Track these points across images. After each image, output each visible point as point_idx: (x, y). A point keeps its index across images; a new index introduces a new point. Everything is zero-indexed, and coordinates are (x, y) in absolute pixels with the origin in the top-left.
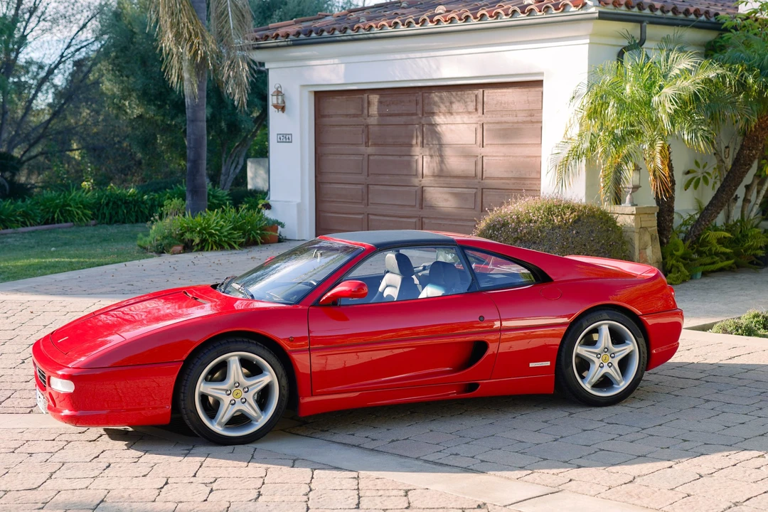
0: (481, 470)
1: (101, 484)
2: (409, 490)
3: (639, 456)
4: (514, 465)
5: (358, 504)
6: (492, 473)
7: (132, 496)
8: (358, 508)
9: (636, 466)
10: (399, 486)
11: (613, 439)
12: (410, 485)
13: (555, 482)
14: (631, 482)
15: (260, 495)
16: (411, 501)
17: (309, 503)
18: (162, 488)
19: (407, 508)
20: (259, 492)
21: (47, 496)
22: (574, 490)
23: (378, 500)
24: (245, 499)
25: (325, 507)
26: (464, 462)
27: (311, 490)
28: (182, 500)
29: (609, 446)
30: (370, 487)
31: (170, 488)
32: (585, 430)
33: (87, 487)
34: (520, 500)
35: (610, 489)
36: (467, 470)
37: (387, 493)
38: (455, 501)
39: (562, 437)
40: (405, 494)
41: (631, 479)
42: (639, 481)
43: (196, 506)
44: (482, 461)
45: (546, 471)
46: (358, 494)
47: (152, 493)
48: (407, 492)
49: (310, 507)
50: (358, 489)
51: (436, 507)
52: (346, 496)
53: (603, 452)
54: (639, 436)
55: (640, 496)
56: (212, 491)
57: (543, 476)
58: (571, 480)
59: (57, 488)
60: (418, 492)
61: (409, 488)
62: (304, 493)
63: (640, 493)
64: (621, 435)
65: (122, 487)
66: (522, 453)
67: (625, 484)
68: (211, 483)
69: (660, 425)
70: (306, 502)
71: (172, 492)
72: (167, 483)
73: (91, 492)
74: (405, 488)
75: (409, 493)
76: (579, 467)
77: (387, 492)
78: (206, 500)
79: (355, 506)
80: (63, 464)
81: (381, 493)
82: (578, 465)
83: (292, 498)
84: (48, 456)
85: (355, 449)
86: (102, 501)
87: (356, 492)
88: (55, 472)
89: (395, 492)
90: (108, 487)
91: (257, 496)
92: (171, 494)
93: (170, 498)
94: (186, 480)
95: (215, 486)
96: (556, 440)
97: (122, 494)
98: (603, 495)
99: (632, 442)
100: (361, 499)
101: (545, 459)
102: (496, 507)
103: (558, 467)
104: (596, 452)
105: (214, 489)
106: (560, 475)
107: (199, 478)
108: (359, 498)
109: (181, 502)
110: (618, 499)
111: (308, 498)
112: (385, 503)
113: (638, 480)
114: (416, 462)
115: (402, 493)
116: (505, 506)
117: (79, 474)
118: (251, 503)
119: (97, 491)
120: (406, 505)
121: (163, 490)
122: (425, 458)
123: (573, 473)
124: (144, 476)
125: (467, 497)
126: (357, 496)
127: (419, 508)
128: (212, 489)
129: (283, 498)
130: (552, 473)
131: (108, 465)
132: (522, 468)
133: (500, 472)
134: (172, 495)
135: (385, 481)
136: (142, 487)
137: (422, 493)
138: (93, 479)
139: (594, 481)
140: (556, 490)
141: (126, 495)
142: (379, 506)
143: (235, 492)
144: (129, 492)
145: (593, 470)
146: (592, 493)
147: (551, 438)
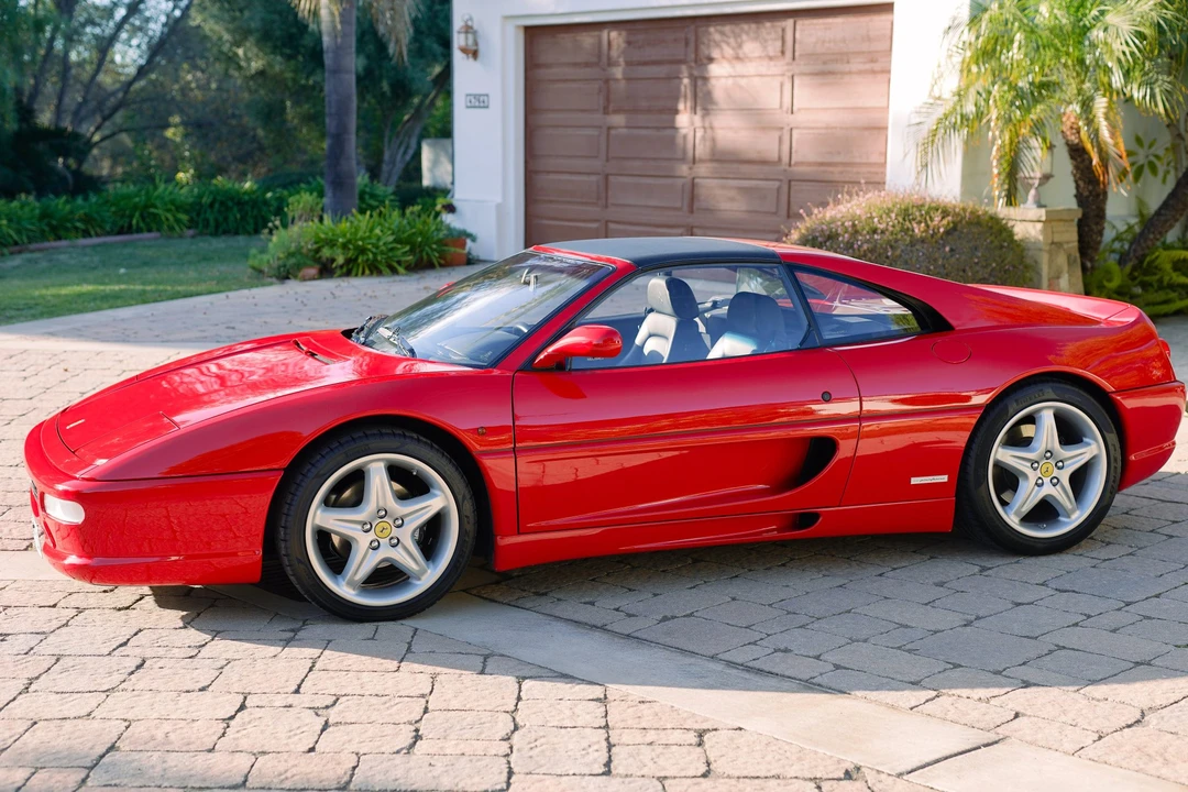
0: (837, 687)
1: (118, 705)
2: (706, 731)
3: (1137, 664)
4: (899, 677)
5: (608, 764)
6: (859, 693)
7: (172, 736)
8: (608, 773)
9: (1138, 685)
10: (685, 720)
11: (1076, 625)
12: (706, 720)
13: (987, 717)
14: (1138, 722)
15: (417, 737)
16: (712, 759)
17: (513, 758)
18: (232, 718)
19: (704, 776)
20: (417, 730)
21: (7, 734)
22: (1029, 738)
23: (647, 753)
24: (387, 749)
25: (543, 770)
26: (805, 669)
27: (516, 728)
28: (265, 749)
29: (1072, 638)
30: (630, 723)
31: (247, 720)
32: (1018, 604)
33: (89, 715)
34: (927, 760)
35: (1100, 738)
36: (810, 685)
37: (663, 737)
38: (799, 759)
39: (978, 618)
40: (695, 740)
41: (1138, 716)
42: (1154, 722)
43: (291, 763)
44: (837, 667)
45: (965, 692)
46: (607, 739)
47: (210, 732)
48: (701, 734)
49: (515, 770)
50: (607, 726)
51: (762, 774)
52: (585, 744)
53: (1063, 652)
54: (1123, 618)
55: (1167, 756)
56: (326, 726)
57: (961, 704)
58: (1017, 715)
59: (31, 715)
60: (723, 735)
61: (705, 726)
62: (503, 734)
63: (1165, 749)
64: (1089, 617)
65: (155, 715)
66: (909, 651)
67: (1129, 726)
68: (327, 707)
69: (1157, 596)
70: (507, 755)
71: (250, 728)
72: (242, 707)
73: (95, 725)
74: (697, 727)
75: (705, 738)
76: (1027, 685)
77: (662, 733)
78: (312, 750)
79: (603, 770)
80: (58, 660)
81: (652, 735)
82: (1024, 682)
83: (479, 747)
84: (34, 640)
85: (597, 634)
86: (112, 748)
87: (602, 734)
88: (37, 678)
89: (677, 736)
90: (130, 716)
91: (411, 741)
92: (248, 733)
93: (244, 744)
94: (279, 701)
95: (333, 715)
96: (968, 624)
97: (154, 732)
98: (1090, 752)
99: (1114, 631)
100: (614, 749)
101: (956, 666)
102: (883, 777)
103: (987, 685)
104: (1051, 652)
105: (331, 721)
106: (993, 702)
107: (305, 699)
108: (610, 747)
109: (264, 753)
110: (1124, 764)
111: (511, 748)
112: (661, 761)
113: (1151, 718)
114: (713, 666)
115: (692, 738)
116: (900, 775)
117: (82, 684)
118: (399, 759)
119: (108, 723)
120: (703, 769)
121: (232, 723)
122: (726, 656)
123: (1020, 698)
124: (203, 689)
125: (821, 751)
126: (605, 744)
127: (729, 777)
128: (326, 722)
129: (463, 747)
130: (976, 697)
131: (139, 661)
132: (916, 684)
133: (875, 693)
134: (247, 736)
135: (656, 707)
136: (194, 716)
137: (732, 739)
138: (104, 695)
139: (1063, 718)
140: (992, 737)
141: (160, 735)
142: (650, 769)
143: (371, 731)
144: (167, 727)
145: (1054, 692)
146: (1071, 747)
147: (957, 620)
